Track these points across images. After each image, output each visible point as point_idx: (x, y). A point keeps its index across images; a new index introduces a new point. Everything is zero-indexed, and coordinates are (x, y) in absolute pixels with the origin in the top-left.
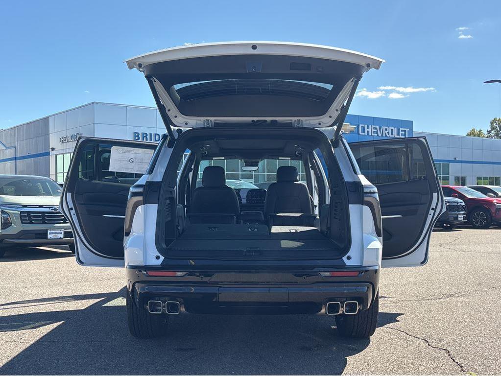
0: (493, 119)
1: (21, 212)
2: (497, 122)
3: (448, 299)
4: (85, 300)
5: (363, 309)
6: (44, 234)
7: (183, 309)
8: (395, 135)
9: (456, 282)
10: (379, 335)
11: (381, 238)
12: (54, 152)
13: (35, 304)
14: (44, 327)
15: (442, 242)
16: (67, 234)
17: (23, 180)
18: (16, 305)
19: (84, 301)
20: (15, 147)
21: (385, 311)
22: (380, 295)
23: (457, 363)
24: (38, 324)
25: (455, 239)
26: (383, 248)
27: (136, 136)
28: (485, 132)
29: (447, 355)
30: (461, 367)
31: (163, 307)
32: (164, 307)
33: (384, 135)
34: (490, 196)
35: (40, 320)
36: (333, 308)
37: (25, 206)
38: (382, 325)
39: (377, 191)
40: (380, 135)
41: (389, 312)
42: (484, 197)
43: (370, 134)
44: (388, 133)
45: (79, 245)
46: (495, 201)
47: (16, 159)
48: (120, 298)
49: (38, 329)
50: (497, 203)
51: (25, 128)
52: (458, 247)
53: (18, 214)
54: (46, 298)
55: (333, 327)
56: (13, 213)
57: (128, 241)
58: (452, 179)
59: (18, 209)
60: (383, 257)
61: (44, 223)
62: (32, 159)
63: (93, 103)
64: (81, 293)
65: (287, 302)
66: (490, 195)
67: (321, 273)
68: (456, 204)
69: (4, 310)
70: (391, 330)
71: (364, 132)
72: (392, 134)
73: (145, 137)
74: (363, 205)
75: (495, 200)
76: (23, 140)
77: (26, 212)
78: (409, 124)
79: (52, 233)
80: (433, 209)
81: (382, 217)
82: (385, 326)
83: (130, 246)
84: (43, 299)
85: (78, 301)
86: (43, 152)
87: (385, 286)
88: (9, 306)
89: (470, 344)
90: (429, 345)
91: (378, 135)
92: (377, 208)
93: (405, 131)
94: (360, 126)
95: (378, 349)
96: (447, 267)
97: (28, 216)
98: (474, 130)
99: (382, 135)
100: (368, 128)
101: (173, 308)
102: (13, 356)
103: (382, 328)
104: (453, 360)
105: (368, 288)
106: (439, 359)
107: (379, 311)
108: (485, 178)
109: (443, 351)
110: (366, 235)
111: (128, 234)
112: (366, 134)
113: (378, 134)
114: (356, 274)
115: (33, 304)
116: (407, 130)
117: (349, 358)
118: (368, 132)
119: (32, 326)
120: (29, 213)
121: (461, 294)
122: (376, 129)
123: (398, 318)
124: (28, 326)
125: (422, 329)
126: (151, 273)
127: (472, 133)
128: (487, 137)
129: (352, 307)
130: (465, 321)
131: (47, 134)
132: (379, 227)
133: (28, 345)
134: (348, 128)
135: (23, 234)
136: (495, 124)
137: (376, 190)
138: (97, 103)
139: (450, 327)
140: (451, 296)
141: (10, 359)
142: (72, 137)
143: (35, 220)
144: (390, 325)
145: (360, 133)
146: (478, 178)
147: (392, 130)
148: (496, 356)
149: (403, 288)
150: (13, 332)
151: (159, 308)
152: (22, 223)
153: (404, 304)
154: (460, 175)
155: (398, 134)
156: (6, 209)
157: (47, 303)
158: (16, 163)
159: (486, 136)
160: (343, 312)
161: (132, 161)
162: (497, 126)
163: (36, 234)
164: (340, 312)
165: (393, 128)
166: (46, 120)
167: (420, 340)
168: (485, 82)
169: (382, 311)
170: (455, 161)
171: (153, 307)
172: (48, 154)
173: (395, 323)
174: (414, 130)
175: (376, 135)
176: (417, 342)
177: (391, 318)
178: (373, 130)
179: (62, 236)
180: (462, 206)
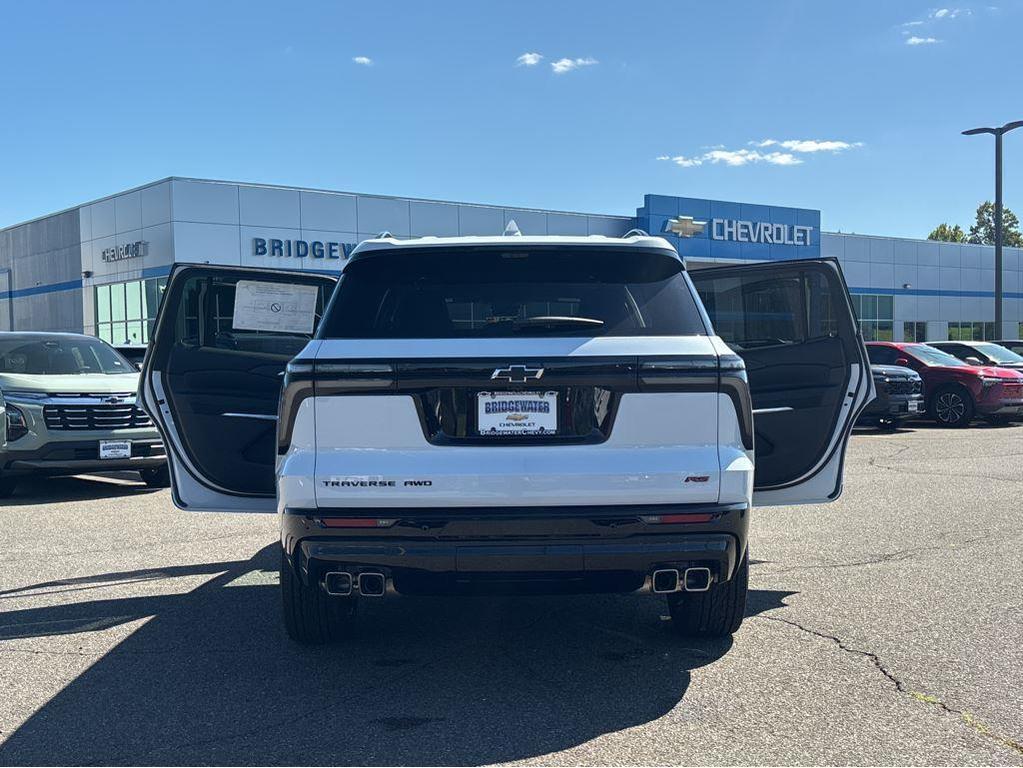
0: (982, 204)
1: (47, 407)
2: (990, 210)
3: (881, 564)
4: (190, 577)
5: (719, 581)
6: (92, 450)
7: (390, 588)
8: (784, 238)
9: (897, 533)
10: (749, 630)
11: (753, 452)
12: (91, 281)
13: (95, 584)
14: (119, 627)
15: (875, 455)
16: (140, 449)
17: (45, 343)
18: (59, 588)
19: (188, 578)
20: (10, 271)
21: (761, 587)
22: (751, 557)
23: (890, 677)
24: (106, 621)
25: (900, 448)
26: (756, 470)
27: (260, 247)
28: (966, 231)
29: (873, 664)
30: (898, 683)
31: (354, 583)
32: (356, 583)
33: (762, 240)
34: (972, 363)
35: (108, 614)
36: (665, 581)
37: (53, 395)
38: (754, 612)
39: (744, 367)
40: (754, 240)
41: (768, 588)
42: (959, 364)
43: (735, 239)
44: (771, 236)
45: (178, 471)
46: (981, 373)
47: (11, 294)
48: (257, 572)
49: (109, 630)
50: (985, 377)
51: (29, 230)
52: (905, 465)
53: (38, 410)
54: (113, 574)
55: (663, 618)
56: (30, 409)
57: (284, 465)
58: (899, 328)
59: (40, 401)
60: (755, 485)
61: (92, 428)
62: (47, 294)
63: (170, 179)
64: (179, 563)
65: (579, 572)
66: (973, 361)
67: (643, 517)
68: (904, 379)
69: (38, 597)
70: (771, 622)
71: (722, 234)
72: (778, 238)
73: (277, 248)
74: (718, 392)
75: (981, 371)
76: (27, 256)
77: (56, 407)
78: (813, 217)
79: (110, 448)
80: (850, 395)
81: (753, 411)
82: (761, 614)
83: (290, 472)
84: (106, 575)
85: (176, 579)
86: (69, 281)
87: (762, 541)
88: (45, 590)
89: (916, 644)
90: (841, 647)
91: (750, 240)
92: (745, 395)
93: (804, 232)
94: (715, 221)
95: (748, 656)
96: (882, 503)
97: (60, 414)
98: (943, 227)
99: (759, 240)
100: (730, 225)
101: (372, 584)
102: (72, 679)
103: (755, 618)
104: (884, 672)
105: (728, 543)
106: (858, 672)
107: (750, 588)
108: (965, 325)
109: (867, 657)
110: (725, 447)
111: (284, 450)
112: (726, 238)
113: (750, 238)
114: (707, 518)
115: (90, 585)
116: (809, 229)
117: (694, 672)
118: (730, 233)
119: (96, 624)
120: (61, 407)
121: (905, 555)
122: (746, 227)
123: (785, 600)
124: (88, 626)
125: (829, 618)
126: (330, 522)
127: (941, 235)
128: (971, 242)
129: (698, 579)
130: (910, 604)
131: (76, 243)
132: (747, 431)
133: (96, 659)
134: (689, 225)
135: (51, 450)
136: (985, 215)
137: (742, 363)
138: (177, 179)
139: (883, 615)
140: (887, 558)
141: (67, 683)
142: (127, 248)
143: (73, 422)
144: (771, 612)
145: (715, 237)
146: (952, 325)
147: (778, 229)
148: (960, 664)
149: (796, 544)
150: (64, 637)
151: (347, 585)
152: (49, 428)
153: (797, 575)
154: (915, 319)
155: (791, 238)
156: (14, 401)
157: (117, 582)
158: (11, 303)
159: (969, 238)
160: (684, 589)
161: (275, 308)
162: (991, 218)
163: (77, 450)
164: (678, 588)
165: (778, 226)
166: (72, 215)
167: (825, 639)
168: (963, 133)
169: (756, 588)
170: (905, 291)
171: (335, 583)
172: (79, 284)
173: (780, 609)
174: (823, 229)
175: (747, 240)
176: (820, 641)
177: (772, 599)
178: (740, 231)
179: (128, 452)
180: (917, 382)
